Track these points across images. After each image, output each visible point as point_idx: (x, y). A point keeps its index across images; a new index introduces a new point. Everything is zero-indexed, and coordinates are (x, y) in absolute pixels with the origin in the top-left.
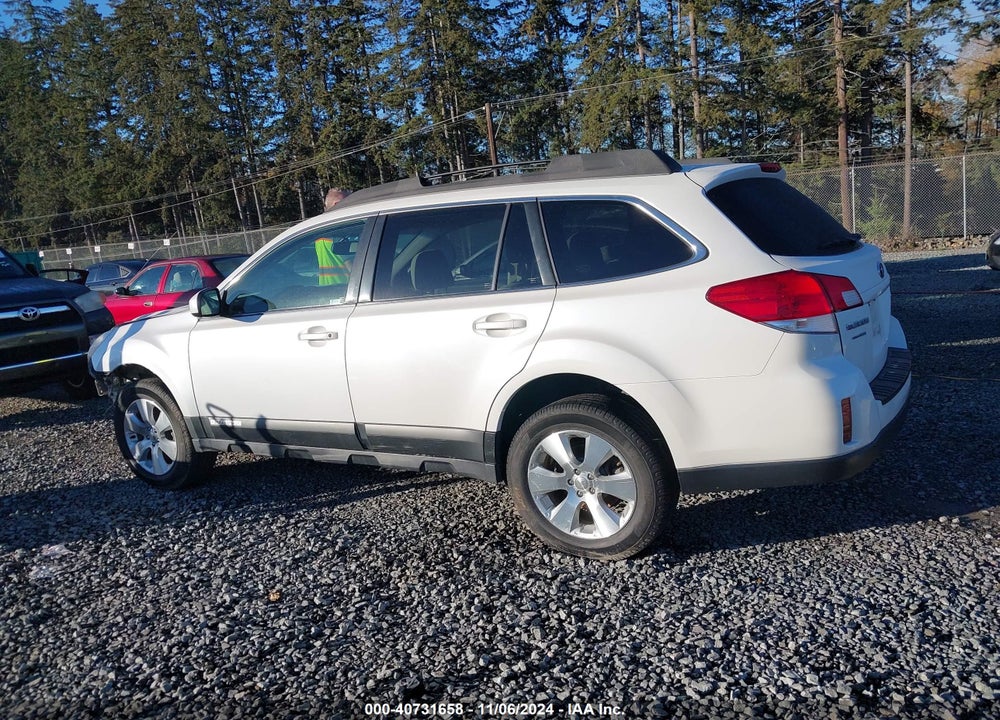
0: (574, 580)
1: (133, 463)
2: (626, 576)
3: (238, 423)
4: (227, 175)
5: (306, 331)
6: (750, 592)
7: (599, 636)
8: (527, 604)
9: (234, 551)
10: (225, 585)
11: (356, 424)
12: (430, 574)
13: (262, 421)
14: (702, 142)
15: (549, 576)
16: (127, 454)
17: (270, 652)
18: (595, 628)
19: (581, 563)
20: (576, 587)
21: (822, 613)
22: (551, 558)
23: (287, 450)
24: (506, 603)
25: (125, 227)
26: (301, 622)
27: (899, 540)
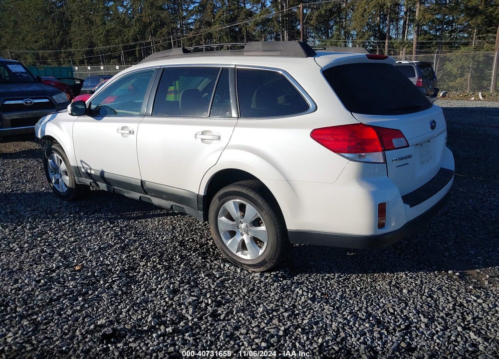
0: (228, 281)
1: (52, 185)
2: (257, 282)
3: (93, 172)
4: (169, 34)
5: (121, 129)
6: (316, 303)
7: (222, 317)
8: (196, 291)
9: (76, 239)
10: (59, 258)
11: (141, 180)
12: (158, 266)
13: (102, 172)
14: (418, 31)
15: (217, 276)
16: (50, 181)
17: (55, 300)
18: (222, 312)
19: (239, 270)
20: (227, 285)
21: (349, 321)
22: (224, 266)
23: (114, 189)
24: (186, 289)
25: (119, 57)
26: (80, 285)
27: (418, 282)
